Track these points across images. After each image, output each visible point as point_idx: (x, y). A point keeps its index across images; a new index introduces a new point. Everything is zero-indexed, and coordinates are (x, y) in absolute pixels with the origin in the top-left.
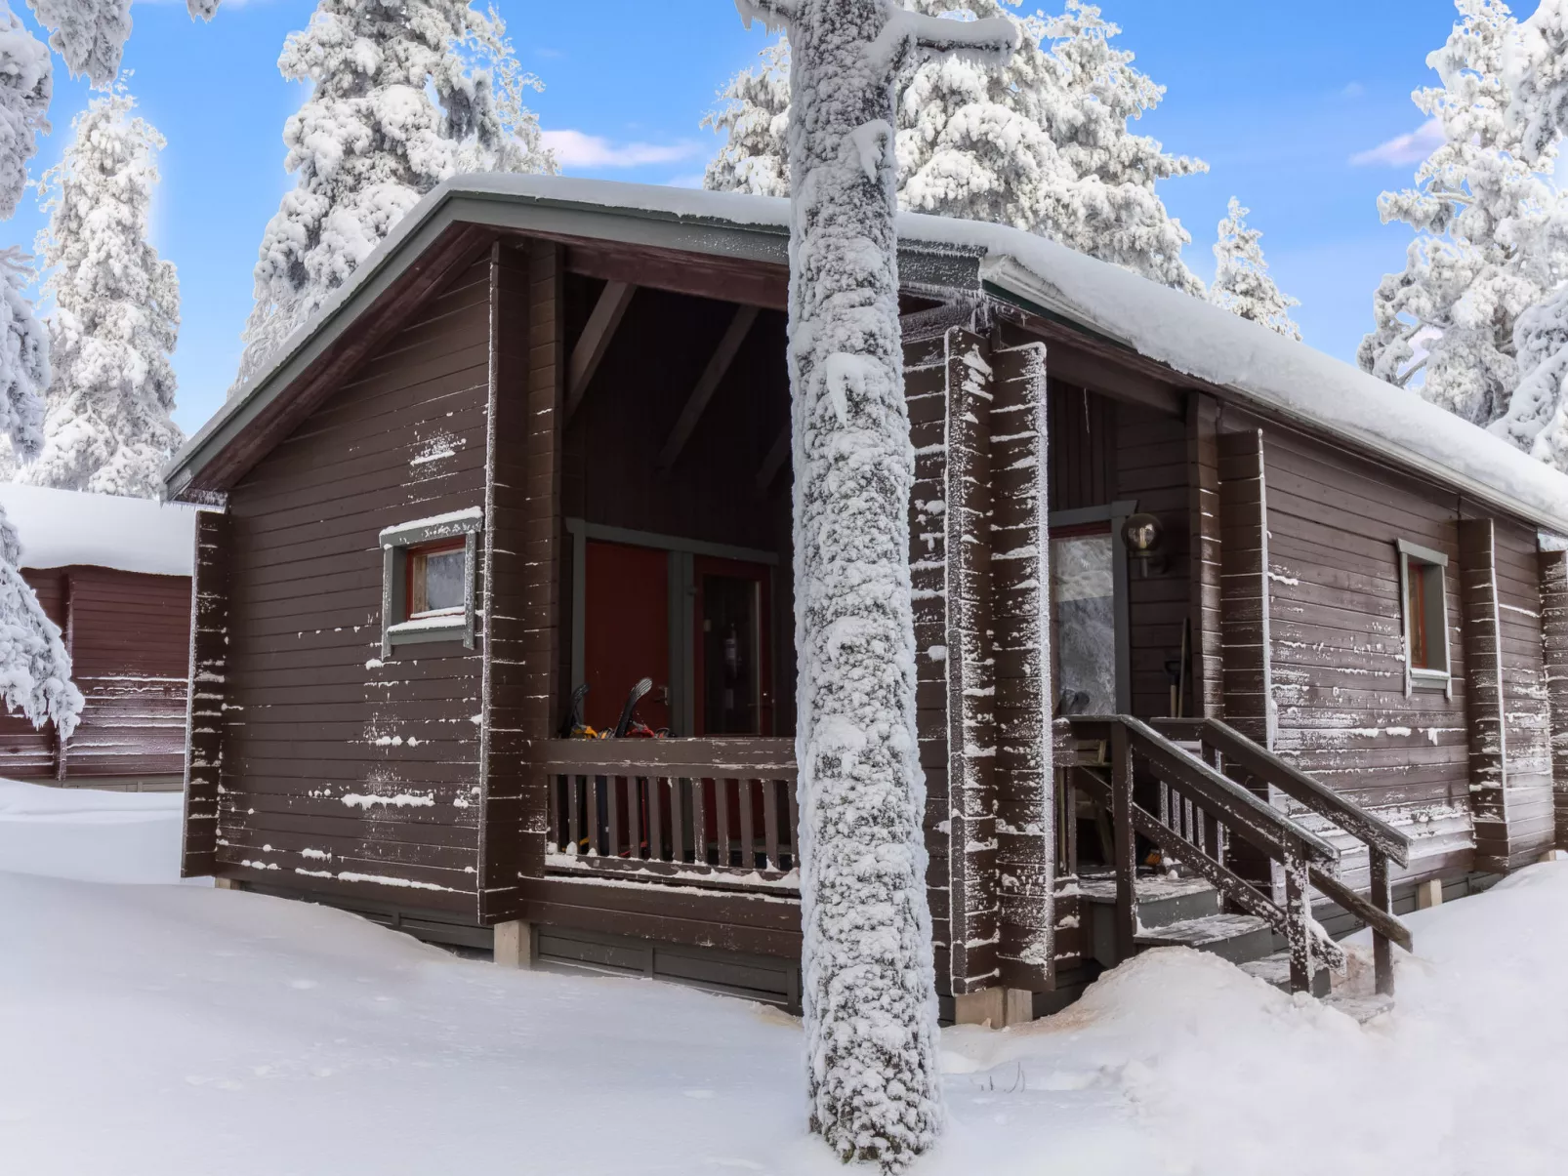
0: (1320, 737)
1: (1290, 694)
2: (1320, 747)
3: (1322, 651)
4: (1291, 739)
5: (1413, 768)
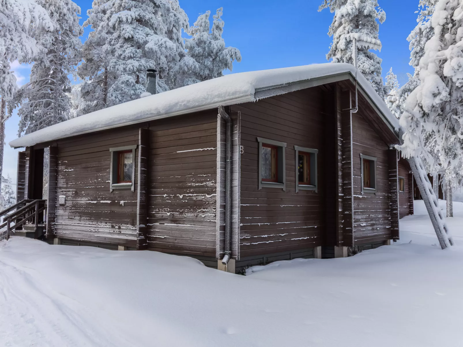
0: (78, 203)
1: (70, 194)
2: (78, 205)
3: (80, 184)
4: (69, 203)
5: (113, 212)
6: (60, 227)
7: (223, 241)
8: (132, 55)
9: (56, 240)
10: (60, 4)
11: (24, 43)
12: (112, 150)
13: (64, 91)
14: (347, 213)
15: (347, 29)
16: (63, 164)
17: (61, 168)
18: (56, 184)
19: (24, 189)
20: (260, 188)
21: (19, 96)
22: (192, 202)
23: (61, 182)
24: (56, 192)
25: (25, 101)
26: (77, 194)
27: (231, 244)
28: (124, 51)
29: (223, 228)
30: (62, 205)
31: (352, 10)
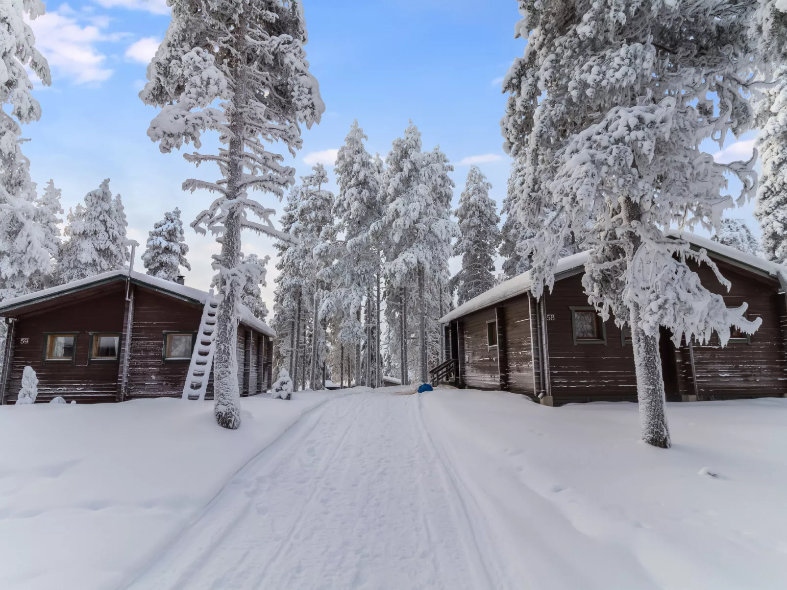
0: (474, 360)
1: (471, 354)
2: (474, 362)
3: (474, 347)
4: (471, 361)
5: (490, 366)
6: (468, 378)
7: (538, 384)
8: (532, 234)
9: (466, 387)
10: (479, 204)
11: (444, 250)
12: (487, 322)
13: (490, 270)
14: (687, 363)
15: (775, 150)
16: (466, 333)
17: (465, 336)
18: (464, 348)
19: (449, 352)
20: (575, 344)
21: (456, 280)
22: (525, 357)
23: (466, 346)
24: (464, 354)
25: (462, 283)
26: (474, 354)
27: (544, 385)
28: (526, 232)
29: (537, 374)
30: (468, 362)
31: (774, 129)
